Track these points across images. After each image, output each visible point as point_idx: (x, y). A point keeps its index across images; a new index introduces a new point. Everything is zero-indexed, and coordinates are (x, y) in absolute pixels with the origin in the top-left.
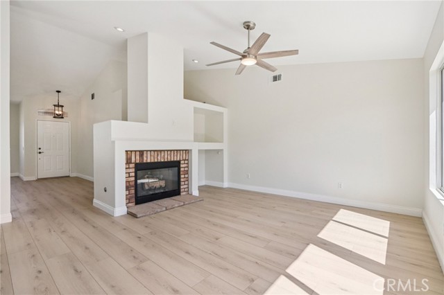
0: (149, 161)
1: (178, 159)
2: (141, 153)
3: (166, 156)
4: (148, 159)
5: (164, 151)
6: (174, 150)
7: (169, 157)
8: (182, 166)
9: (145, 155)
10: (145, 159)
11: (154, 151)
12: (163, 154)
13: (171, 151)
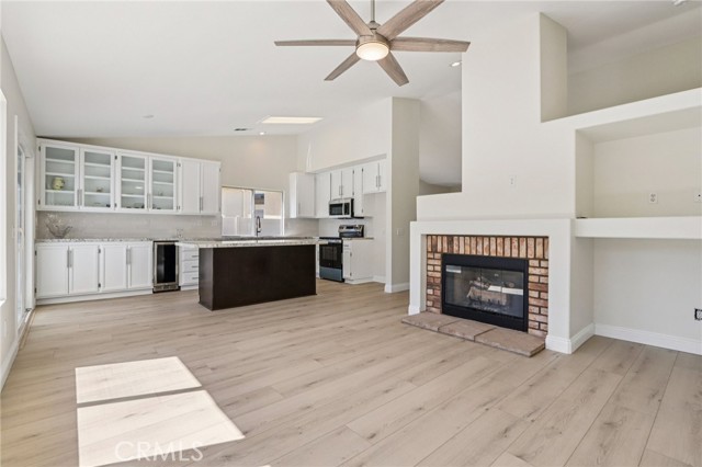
0: (462, 252)
1: (523, 255)
2: (450, 238)
3: (493, 247)
4: (461, 249)
5: (489, 237)
6: (511, 237)
7: (500, 250)
8: (531, 270)
9: (455, 242)
10: (455, 248)
11: (470, 236)
12: (486, 243)
13: (504, 237)
